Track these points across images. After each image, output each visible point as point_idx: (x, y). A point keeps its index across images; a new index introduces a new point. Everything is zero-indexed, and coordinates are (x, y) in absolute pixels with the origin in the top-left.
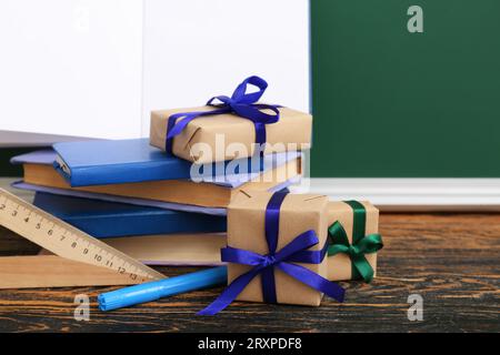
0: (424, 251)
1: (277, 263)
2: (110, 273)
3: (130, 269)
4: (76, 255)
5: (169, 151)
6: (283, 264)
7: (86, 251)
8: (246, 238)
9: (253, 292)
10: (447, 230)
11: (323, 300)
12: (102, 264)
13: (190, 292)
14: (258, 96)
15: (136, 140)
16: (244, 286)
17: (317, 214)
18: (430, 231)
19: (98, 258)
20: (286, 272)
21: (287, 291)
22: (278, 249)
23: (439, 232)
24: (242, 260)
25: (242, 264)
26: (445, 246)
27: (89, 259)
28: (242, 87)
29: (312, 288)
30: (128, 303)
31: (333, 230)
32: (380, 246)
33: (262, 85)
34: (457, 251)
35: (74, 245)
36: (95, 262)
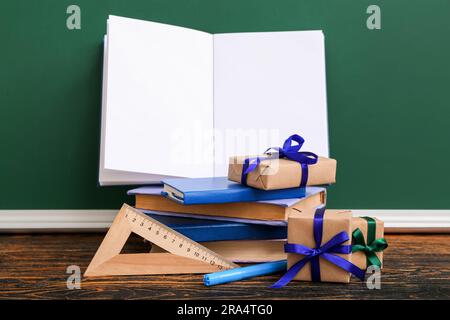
0: (411, 255)
1: (322, 253)
2: (205, 265)
3: (218, 262)
4: (182, 253)
5: (244, 183)
6: (326, 254)
7: (189, 250)
8: (300, 238)
9: (304, 274)
10: (426, 244)
11: (351, 278)
12: (200, 258)
13: (260, 276)
14: (299, 147)
15: (210, 178)
16: (299, 270)
17: (348, 221)
18: (413, 244)
19: (197, 255)
20: (327, 260)
21: (328, 273)
22: (322, 245)
23: (420, 244)
24: (298, 251)
25: (299, 254)
26: (426, 252)
27: (191, 255)
28: (288, 142)
29: (344, 270)
30: (222, 281)
31: (355, 235)
32: (386, 246)
33: (300, 140)
34: (434, 255)
35: (181, 245)
36: (194, 257)
